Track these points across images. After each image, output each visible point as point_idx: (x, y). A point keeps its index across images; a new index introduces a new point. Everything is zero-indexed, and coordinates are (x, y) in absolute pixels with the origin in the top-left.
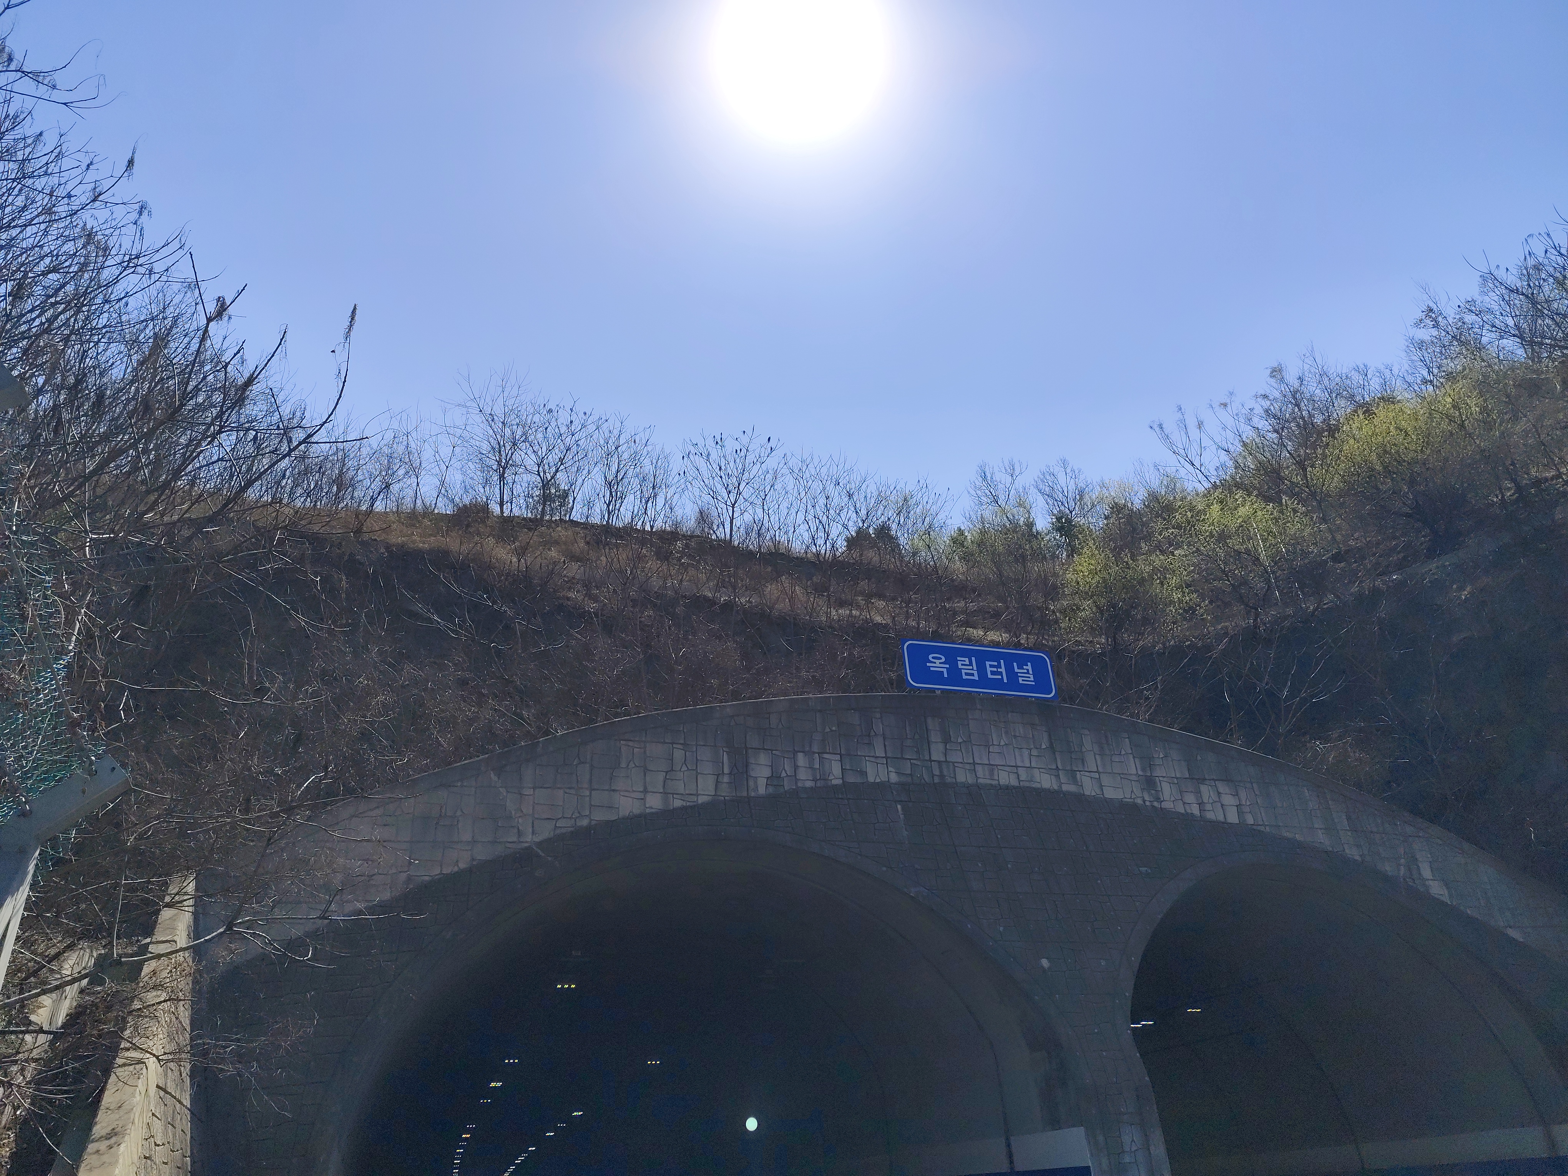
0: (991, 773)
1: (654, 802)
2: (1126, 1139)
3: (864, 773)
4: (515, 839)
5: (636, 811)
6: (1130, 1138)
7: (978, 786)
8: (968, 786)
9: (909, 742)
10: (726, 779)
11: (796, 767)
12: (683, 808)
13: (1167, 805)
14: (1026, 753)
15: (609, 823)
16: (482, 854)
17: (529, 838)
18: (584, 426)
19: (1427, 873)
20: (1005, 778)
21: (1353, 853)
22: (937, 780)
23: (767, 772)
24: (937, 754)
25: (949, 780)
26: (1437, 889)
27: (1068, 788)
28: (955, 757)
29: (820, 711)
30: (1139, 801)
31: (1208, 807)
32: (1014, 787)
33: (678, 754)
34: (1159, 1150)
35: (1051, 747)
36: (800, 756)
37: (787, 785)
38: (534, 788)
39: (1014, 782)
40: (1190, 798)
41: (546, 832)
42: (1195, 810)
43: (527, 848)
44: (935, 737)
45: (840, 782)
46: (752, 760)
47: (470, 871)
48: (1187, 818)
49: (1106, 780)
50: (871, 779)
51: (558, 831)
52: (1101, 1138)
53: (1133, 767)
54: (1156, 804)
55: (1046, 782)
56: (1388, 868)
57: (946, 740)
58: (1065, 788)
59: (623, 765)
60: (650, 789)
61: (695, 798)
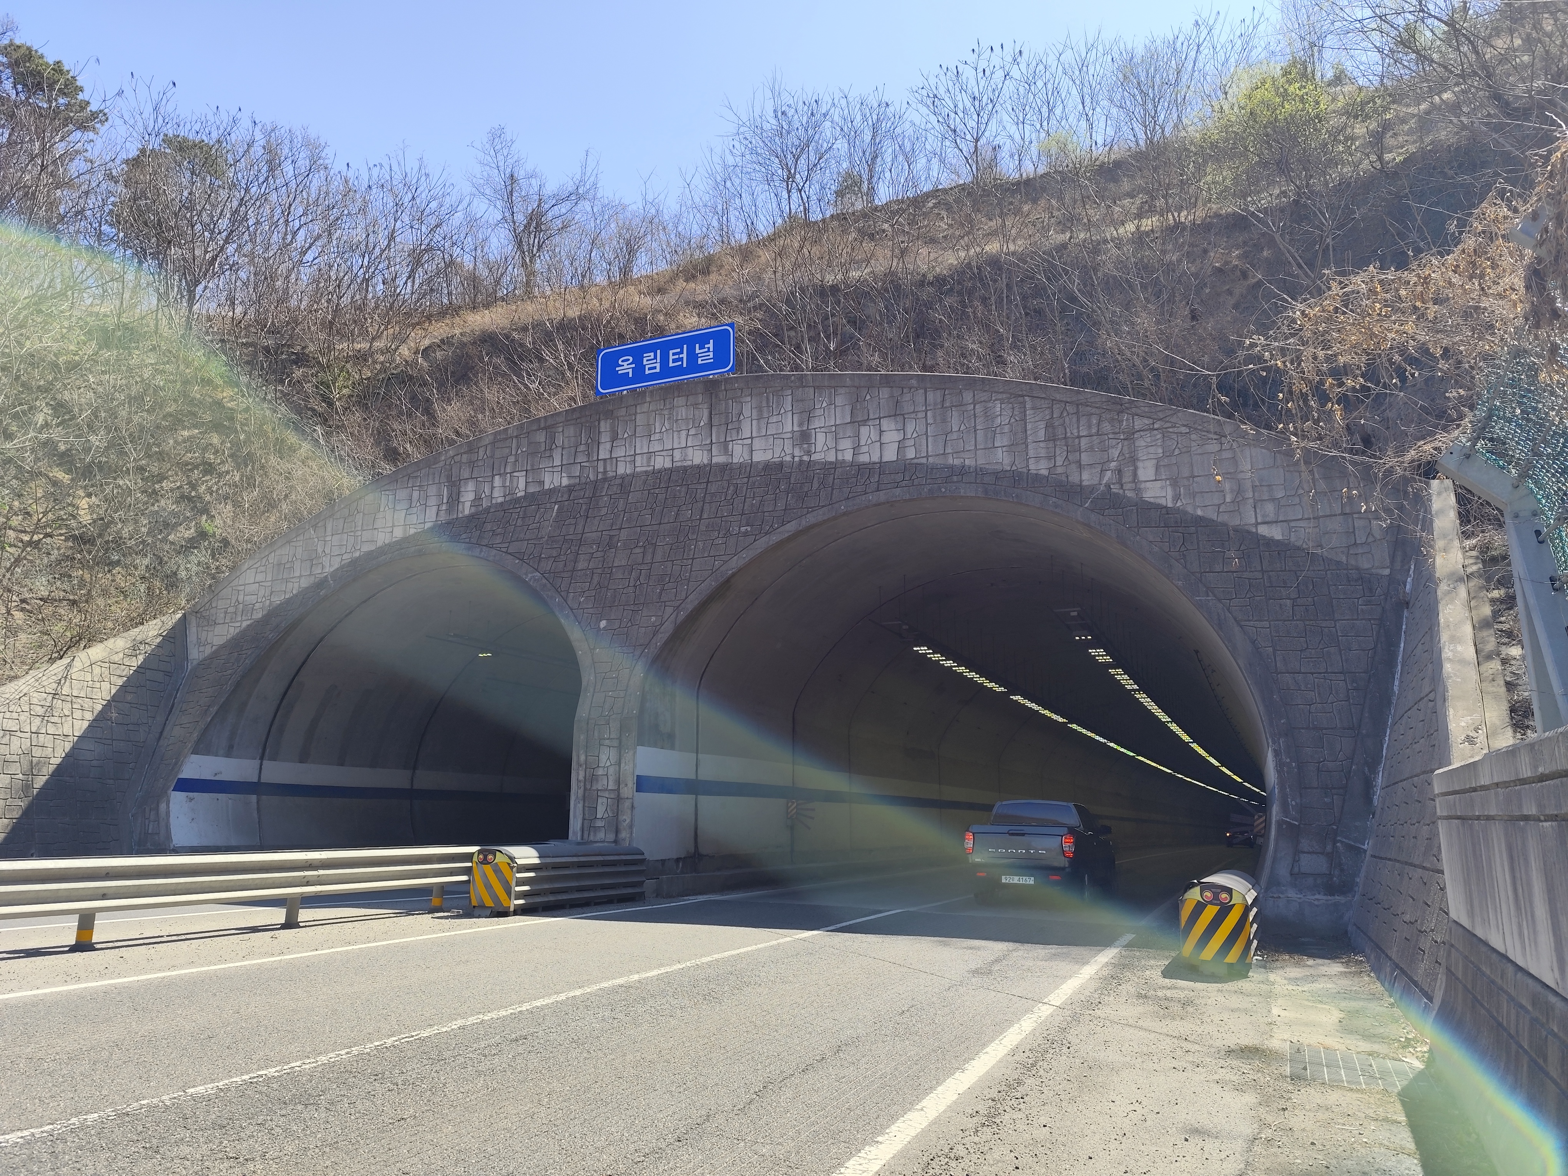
60: (396, 524)
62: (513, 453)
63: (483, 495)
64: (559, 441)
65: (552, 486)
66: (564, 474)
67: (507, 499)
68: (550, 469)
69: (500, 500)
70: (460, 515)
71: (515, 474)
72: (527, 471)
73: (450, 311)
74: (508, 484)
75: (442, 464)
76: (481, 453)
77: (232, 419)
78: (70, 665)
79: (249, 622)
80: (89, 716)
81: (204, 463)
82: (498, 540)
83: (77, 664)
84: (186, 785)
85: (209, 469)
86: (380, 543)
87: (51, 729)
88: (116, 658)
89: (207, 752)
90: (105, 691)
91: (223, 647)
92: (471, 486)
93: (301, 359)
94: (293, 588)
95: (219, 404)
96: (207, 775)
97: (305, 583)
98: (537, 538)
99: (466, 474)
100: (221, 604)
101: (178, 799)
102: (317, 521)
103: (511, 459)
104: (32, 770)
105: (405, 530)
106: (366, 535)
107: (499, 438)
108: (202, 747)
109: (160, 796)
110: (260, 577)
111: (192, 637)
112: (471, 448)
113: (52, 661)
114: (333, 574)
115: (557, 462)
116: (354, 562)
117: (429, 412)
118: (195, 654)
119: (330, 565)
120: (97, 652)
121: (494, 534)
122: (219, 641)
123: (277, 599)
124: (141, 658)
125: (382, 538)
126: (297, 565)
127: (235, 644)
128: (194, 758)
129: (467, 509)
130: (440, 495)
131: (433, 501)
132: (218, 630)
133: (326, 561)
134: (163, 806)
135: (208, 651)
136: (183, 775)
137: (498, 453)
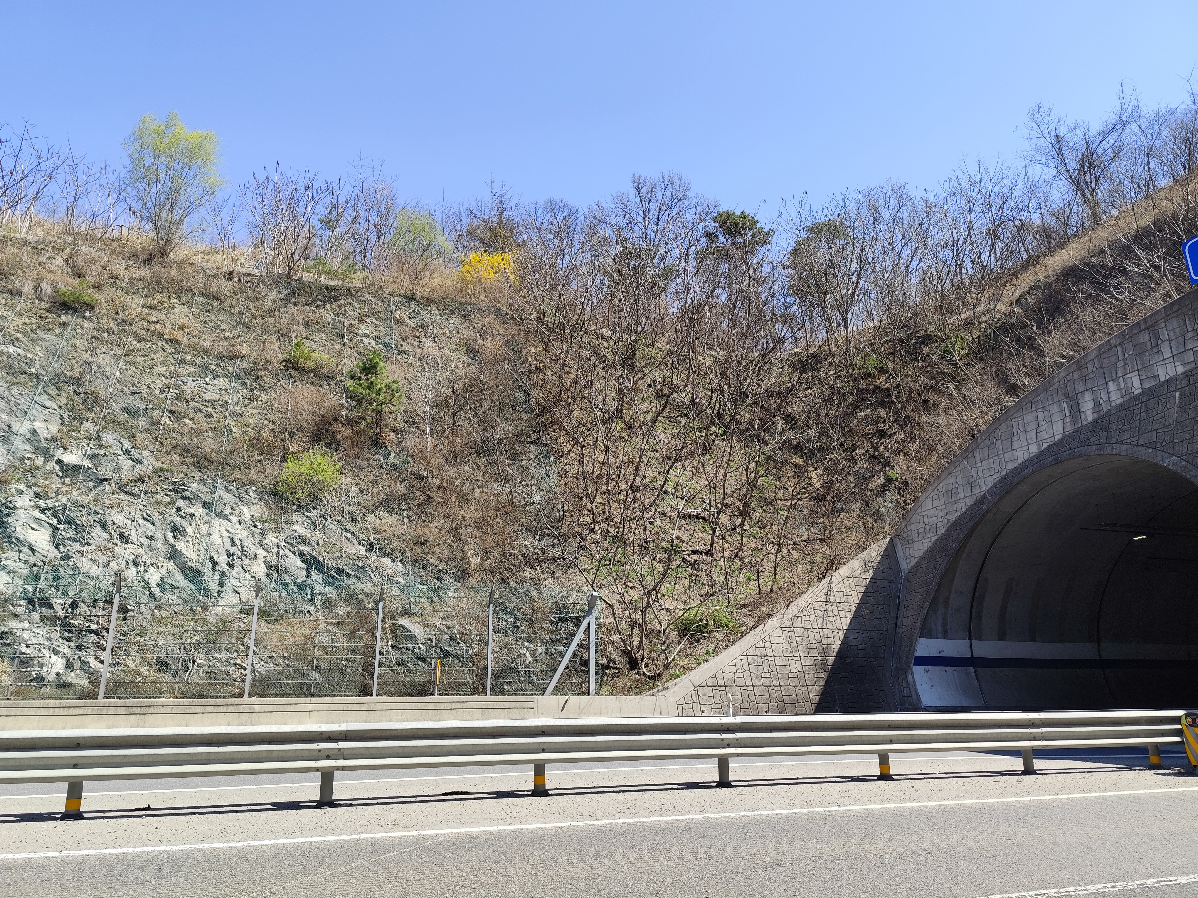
62: (1121, 358)
63: (1102, 402)
64: (1164, 335)
65: (1168, 377)
66: (1177, 364)
67: (1125, 399)
68: (1162, 363)
69: (1119, 401)
70: (1085, 423)
71: (1127, 376)
72: (1138, 370)
73: (1030, 263)
74: (1122, 386)
75: (1056, 385)
76: (1090, 367)
77: (889, 396)
78: (830, 582)
79: (936, 538)
80: (850, 615)
81: (879, 431)
82: (1126, 436)
83: (834, 580)
84: (922, 661)
85: (882, 434)
86: (1020, 460)
87: (830, 626)
88: (857, 574)
89: (930, 636)
90: (855, 598)
91: (921, 558)
92: (1088, 396)
93: (927, 339)
94: (962, 507)
95: (878, 388)
96: (934, 653)
97: (969, 502)
98: (1165, 426)
99: (1080, 387)
100: (914, 527)
101: (918, 671)
102: (967, 453)
103: (1120, 364)
104: (824, 652)
105: (1039, 445)
106: (1008, 456)
107: (1104, 351)
108: (926, 633)
109: (906, 669)
110: (936, 503)
111: (900, 554)
112: (1080, 365)
113: (820, 580)
114: (990, 491)
115: (1167, 354)
116: (1003, 479)
117: (1033, 347)
118: (905, 566)
119: (985, 485)
120: (844, 571)
121: (1121, 432)
122: (919, 554)
123: (952, 518)
124: (871, 572)
125: (1022, 456)
126: (960, 489)
127: (930, 554)
128: (922, 640)
129: (1088, 416)
130: (1062, 411)
131: (1057, 417)
132: (916, 546)
133: (981, 482)
134: (910, 677)
135: (913, 562)
136: (918, 653)
137: (1106, 363)
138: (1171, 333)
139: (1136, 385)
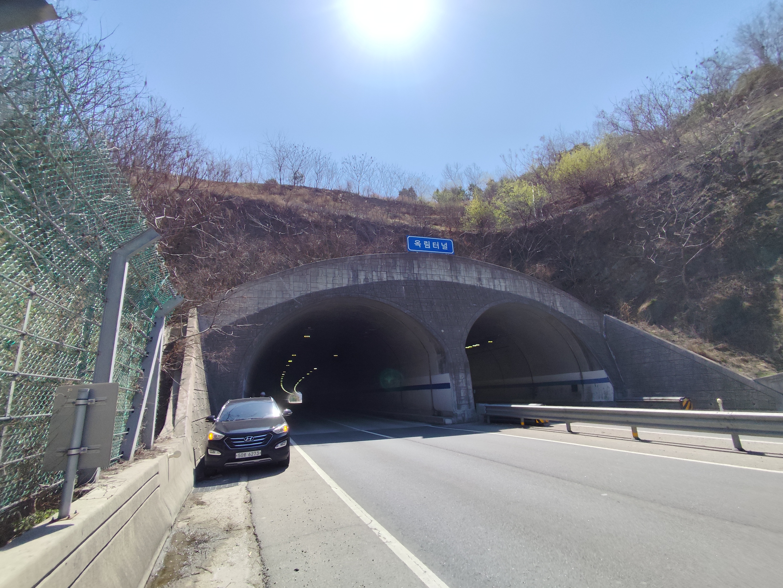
0: (432, 277)
1: (330, 286)
2: (460, 376)
3: (393, 277)
4: (288, 297)
5: (324, 289)
6: (462, 376)
7: (428, 281)
8: (425, 281)
9: (407, 268)
10: (351, 279)
11: (373, 276)
12: (338, 288)
13: (484, 286)
14: (443, 270)
15: (316, 293)
16: (279, 301)
17: (293, 297)
18: (307, 152)
19: (558, 304)
20: (436, 278)
21: (538, 299)
22: (415, 279)
23: (364, 277)
24: (416, 271)
25: (419, 279)
26: (561, 310)
27: (455, 281)
28: (421, 272)
29: (380, 259)
30: (476, 285)
31: (496, 286)
32: (439, 281)
33: (337, 272)
34: (469, 379)
35: (451, 269)
36: (374, 272)
37: (370, 281)
38: (294, 282)
39: (439, 280)
40: (491, 284)
41: (298, 295)
42: (492, 287)
43: (292, 300)
44: (416, 266)
45: (386, 280)
46: (359, 274)
47: (276, 306)
48: (490, 290)
49: (466, 279)
50: (395, 279)
51: (302, 295)
52: (454, 376)
53: (475, 275)
54: (481, 286)
55: (448, 279)
56: (547, 304)
57: (419, 267)
58: (454, 281)
59: (320, 275)
61: (341, 285)
138: (401, 264)
139: (384, 277)
